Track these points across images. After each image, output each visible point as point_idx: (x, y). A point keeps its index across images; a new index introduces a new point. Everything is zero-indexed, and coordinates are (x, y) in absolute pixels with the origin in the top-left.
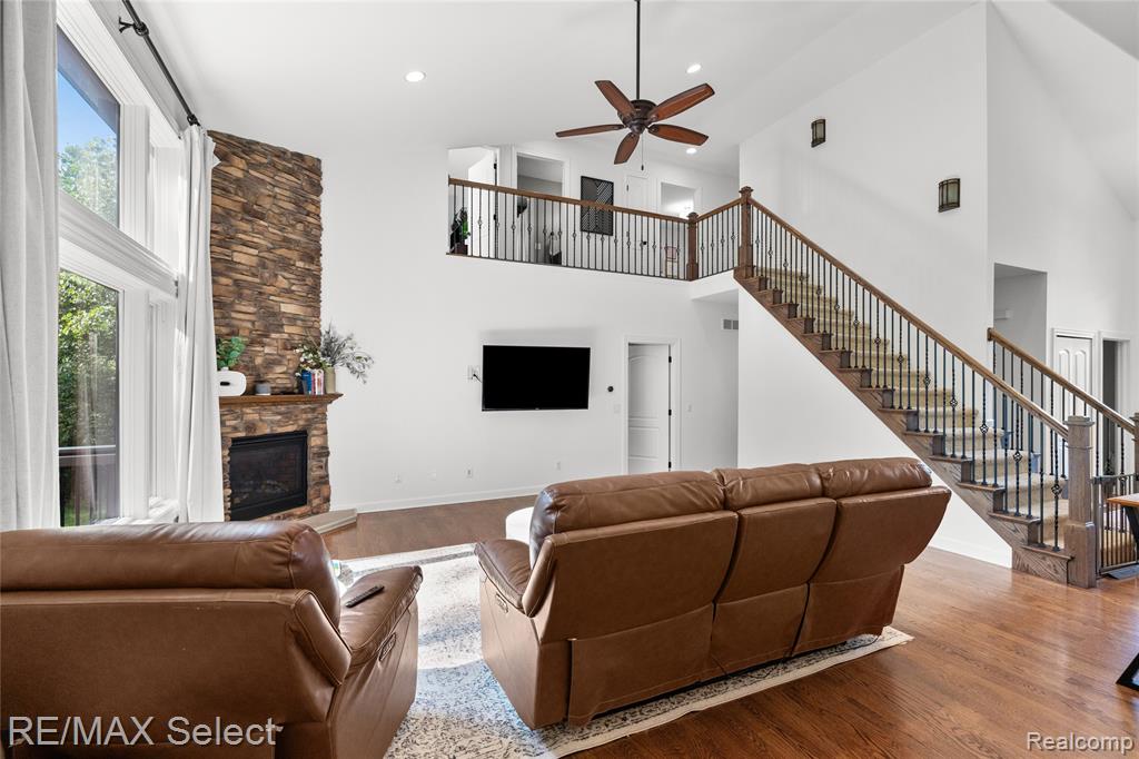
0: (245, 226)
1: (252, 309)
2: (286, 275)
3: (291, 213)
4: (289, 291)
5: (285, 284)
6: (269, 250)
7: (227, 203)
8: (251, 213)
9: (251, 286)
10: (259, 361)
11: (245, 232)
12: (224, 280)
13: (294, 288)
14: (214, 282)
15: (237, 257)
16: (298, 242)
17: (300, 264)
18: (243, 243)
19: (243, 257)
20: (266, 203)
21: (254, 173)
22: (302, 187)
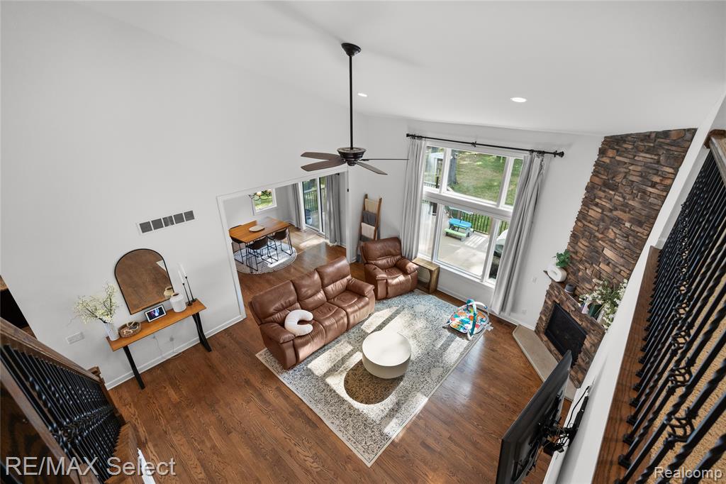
0: (602, 194)
1: (587, 244)
2: (615, 230)
4: (612, 241)
5: (611, 235)
6: (611, 211)
7: (597, 180)
8: (606, 185)
10: (580, 274)
11: (600, 198)
12: (579, 224)
13: (617, 240)
15: (591, 212)
16: (633, 208)
17: (628, 225)
18: (597, 205)
19: (594, 213)
20: (619, 179)
21: (618, 158)
22: (658, 162)
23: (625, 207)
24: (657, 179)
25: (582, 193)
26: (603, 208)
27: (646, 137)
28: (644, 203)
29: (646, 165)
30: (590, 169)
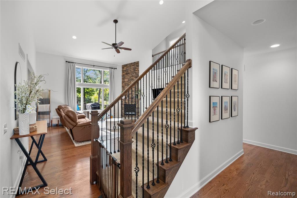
0: (126, 76)
3: (133, 72)
6: (130, 78)
7: (124, 74)
8: (127, 74)
9: (127, 84)
11: (126, 77)
12: (123, 84)
14: (122, 84)
15: (125, 80)
16: (134, 76)
18: (126, 78)
19: (126, 80)
20: (129, 72)
21: (127, 68)
22: (135, 67)
23: (133, 76)
24: (136, 70)
25: (121, 77)
26: (128, 78)
27: (131, 64)
28: (136, 74)
29: (134, 68)
30: (121, 72)
